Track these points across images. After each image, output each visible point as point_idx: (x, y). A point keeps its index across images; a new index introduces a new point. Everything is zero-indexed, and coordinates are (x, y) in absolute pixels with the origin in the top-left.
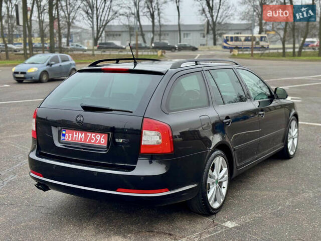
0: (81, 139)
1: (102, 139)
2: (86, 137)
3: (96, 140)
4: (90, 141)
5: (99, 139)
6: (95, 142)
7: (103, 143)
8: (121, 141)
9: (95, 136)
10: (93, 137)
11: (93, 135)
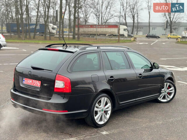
0: (30, 83)
1: (39, 84)
2: (32, 82)
3: (36, 84)
4: (34, 84)
5: (37, 83)
6: (35, 85)
7: (39, 85)
8: (46, 85)
9: (36, 82)
10: (35, 82)
11: (35, 81)
